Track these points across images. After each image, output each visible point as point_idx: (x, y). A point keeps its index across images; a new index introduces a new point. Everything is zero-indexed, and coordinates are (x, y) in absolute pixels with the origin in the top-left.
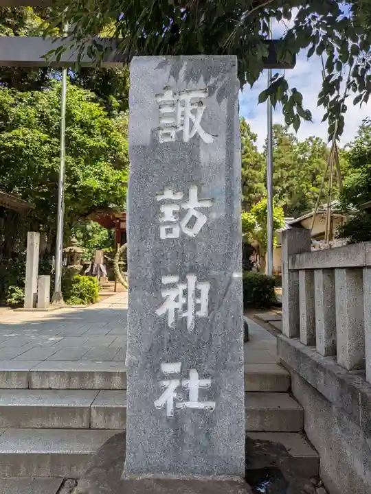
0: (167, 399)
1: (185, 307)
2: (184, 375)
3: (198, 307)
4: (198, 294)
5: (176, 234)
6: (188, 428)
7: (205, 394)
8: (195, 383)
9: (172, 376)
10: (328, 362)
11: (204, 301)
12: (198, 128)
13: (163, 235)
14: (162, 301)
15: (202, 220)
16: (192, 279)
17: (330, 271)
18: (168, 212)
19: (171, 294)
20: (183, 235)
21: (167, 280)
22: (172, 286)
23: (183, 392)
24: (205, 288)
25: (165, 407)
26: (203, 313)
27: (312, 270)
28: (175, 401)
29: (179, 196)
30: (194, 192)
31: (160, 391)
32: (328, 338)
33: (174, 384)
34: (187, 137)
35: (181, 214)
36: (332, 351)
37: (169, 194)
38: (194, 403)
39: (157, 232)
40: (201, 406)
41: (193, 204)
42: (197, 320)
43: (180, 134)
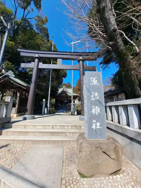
0: (94, 127)
1: (96, 111)
2: (96, 123)
3: (98, 111)
4: (98, 109)
5: (94, 99)
6: (97, 131)
7: (100, 125)
8: (98, 124)
9: (94, 123)
12: (96, 83)
13: (92, 99)
14: (92, 110)
15: (97, 98)
16: (97, 107)
18: (92, 96)
19: (94, 109)
20: (95, 99)
22: (94, 108)
24: (99, 109)
25: (94, 128)
26: (99, 112)
27: (111, 106)
28: (95, 127)
29: (94, 93)
30: (96, 93)
31: (93, 125)
33: (94, 124)
34: (95, 84)
35: (94, 96)
37: (92, 93)
38: (98, 127)
39: (91, 99)
40: (99, 127)
42: (98, 113)
43: (94, 84)
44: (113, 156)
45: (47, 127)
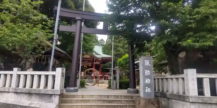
0: (146, 91)
2: (148, 88)
7: (150, 90)
8: (149, 89)
10: (159, 92)
11: (150, 81)
15: (149, 73)
16: (148, 79)
17: (158, 79)
18: (146, 72)
20: (147, 75)
21: (146, 79)
22: (147, 80)
23: (148, 90)
24: (150, 80)
30: (148, 70)
32: (158, 88)
33: (147, 89)
34: (148, 65)
36: (159, 90)
37: (146, 70)
38: (149, 91)
41: (148, 71)
42: (149, 83)
44: (156, 105)
45: (103, 97)
